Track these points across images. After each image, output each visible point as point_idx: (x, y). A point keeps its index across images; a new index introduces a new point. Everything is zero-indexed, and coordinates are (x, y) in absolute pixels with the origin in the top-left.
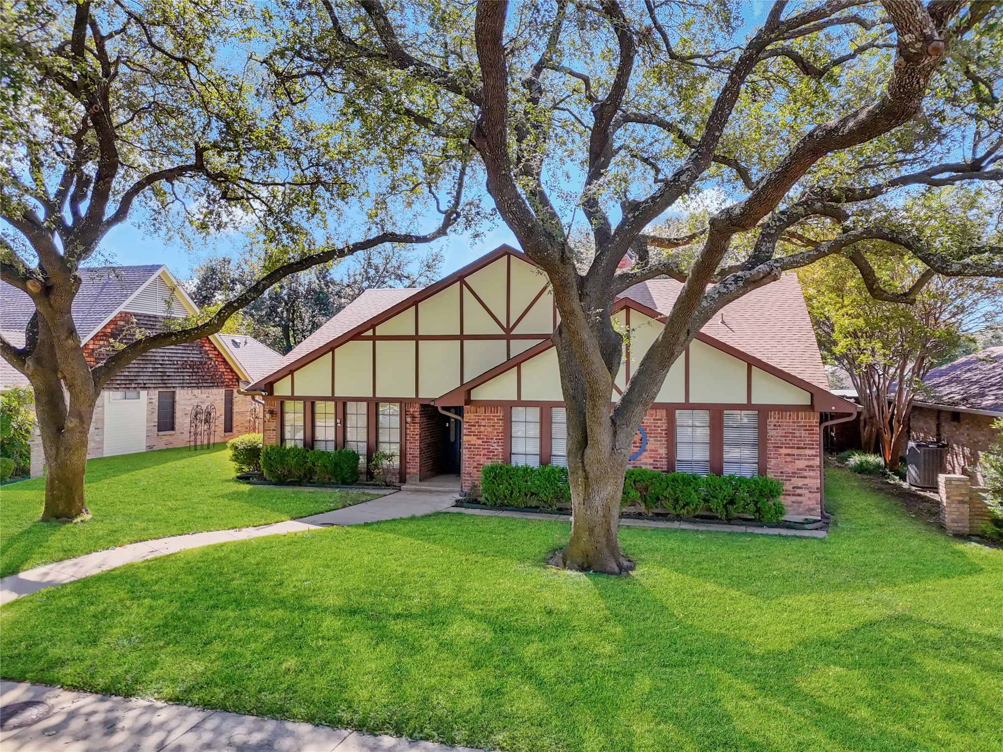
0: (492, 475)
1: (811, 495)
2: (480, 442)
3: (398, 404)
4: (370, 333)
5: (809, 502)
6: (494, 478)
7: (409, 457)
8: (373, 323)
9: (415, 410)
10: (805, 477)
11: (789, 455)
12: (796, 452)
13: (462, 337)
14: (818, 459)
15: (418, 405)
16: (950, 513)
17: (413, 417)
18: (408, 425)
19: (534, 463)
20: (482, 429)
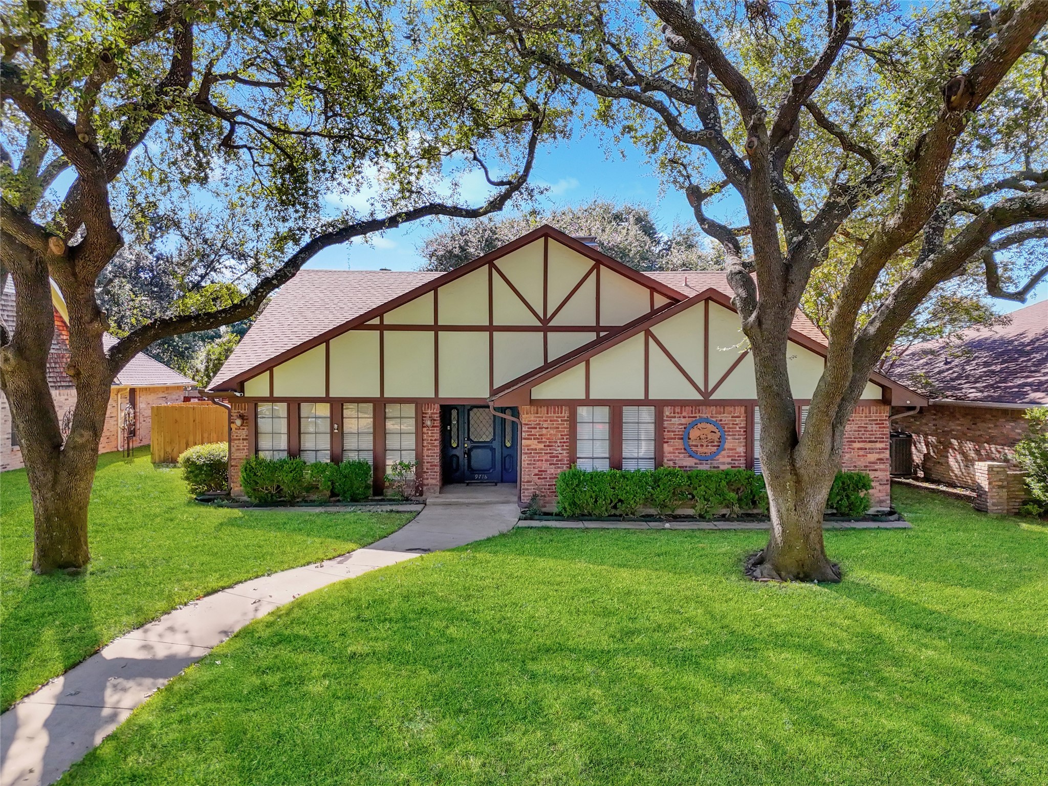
0: (576, 482)
1: (881, 488)
2: (541, 446)
3: (414, 405)
4: (376, 321)
5: (880, 494)
6: (577, 485)
7: (426, 466)
8: (381, 311)
9: (434, 411)
10: (876, 470)
11: (861, 449)
12: (868, 445)
13: (491, 328)
14: (888, 452)
15: (437, 406)
16: (992, 497)
17: (433, 420)
18: (425, 430)
19: (603, 466)
20: (544, 431)
